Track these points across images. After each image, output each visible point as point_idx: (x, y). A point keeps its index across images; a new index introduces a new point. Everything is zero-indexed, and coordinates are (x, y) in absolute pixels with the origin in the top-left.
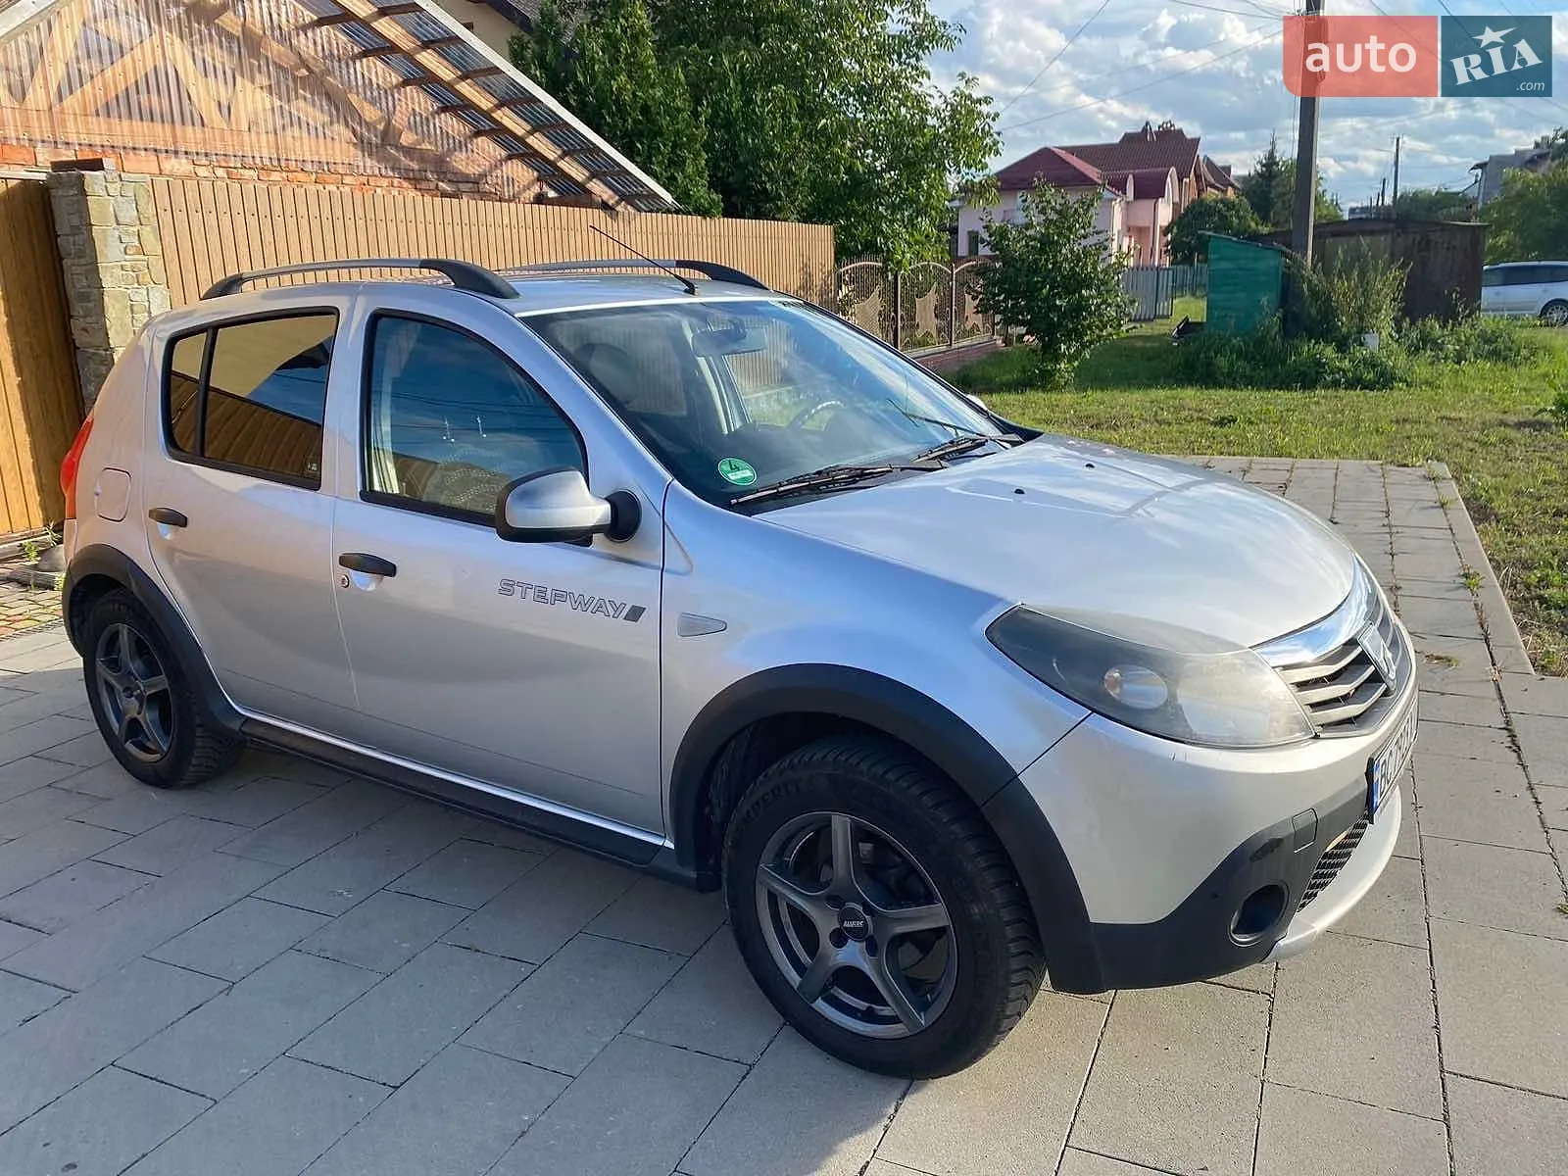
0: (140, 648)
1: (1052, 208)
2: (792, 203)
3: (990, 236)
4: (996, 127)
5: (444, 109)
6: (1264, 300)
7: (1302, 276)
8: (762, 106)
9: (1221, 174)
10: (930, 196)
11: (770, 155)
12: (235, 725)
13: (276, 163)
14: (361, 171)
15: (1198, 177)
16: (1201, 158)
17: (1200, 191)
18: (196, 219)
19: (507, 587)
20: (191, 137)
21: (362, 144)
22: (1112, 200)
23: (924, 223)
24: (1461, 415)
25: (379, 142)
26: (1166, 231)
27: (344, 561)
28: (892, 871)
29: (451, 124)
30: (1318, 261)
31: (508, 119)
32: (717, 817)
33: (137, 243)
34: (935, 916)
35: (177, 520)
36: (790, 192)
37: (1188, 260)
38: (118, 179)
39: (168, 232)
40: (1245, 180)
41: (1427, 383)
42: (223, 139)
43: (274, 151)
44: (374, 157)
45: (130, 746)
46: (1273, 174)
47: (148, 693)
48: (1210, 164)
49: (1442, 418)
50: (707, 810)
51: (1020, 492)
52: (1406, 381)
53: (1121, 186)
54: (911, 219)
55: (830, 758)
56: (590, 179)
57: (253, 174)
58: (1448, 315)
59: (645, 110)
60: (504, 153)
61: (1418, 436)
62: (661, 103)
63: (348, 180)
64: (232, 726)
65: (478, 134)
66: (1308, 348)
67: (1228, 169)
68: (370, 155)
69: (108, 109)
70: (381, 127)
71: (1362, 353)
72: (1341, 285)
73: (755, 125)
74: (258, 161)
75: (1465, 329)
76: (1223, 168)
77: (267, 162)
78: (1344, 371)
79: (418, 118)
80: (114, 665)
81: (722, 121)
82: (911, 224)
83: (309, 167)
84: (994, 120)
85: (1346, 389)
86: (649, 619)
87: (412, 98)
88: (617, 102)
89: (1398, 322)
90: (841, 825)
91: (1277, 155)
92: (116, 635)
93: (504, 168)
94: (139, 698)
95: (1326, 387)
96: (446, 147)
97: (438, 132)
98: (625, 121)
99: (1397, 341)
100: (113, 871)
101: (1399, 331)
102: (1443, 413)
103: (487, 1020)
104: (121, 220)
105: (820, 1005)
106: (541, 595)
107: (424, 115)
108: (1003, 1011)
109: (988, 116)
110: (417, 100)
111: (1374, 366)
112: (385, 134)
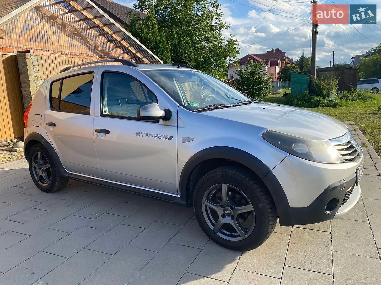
0: (43, 158)
1: (253, 65)
2: (191, 65)
3: (238, 72)
4: (239, 47)
5: (109, 41)
6: (305, 86)
7: (314, 81)
8: (183, 42)
9: (291, 61)
10: (223, 63)
11: (185, 53)
12: (67, 175)
13: (69, 53)
14: (89, 55)
15: (285, 61)
16: (286, 57)
17: (286, 64)
18: (51, 65)
19: (138, 134)
20: (50, 47)
21: (89, 49)
22: (265, 67)
23: (222, 70)
24: (355, 112)
25: (94, 48)
26: (278, 74)
27: (96, 131)
28: (237, 199)
29: (110, 45)
30: (317, 78)
31: (124, 43)
32: (191, 188)
33: (38, 70)
34: (250, 208)
35: (54, 125)
36: (190, 62)
37: (284, 80)
38: (33, 55)
39: (45, 68)
40: (297, 62)
41: (345, 106)
42: (57, 47)
43: (69, 50)
44: (92, 52)
45: (40, 183)
46: (303, 60)
47: (45, 169)
48: (288, 58)
49: (351, 112)
50: (189, 186)
51: (264, 109)
52: (340, 105)
53: (267, 63)
54: (219, 69)
55: (221, 170)
56: (143, 58)
57: (64, 56)
58: (349, 90)
59: (156, 42)
60: (123, 52)
61: (345, 116)
62: (159, 40)
63: (86, 57)
64: (66, 175)
65: (117, 47)
66: (316, 98)
67: (292, 59)
68: (91, 52)
69: (30, 40)
70: (94, 46)
71: (329, 99)
72: (323, 83)
73: (182, 46)
74: (65, 53)
75: (354, 94)
76: (291, 59)
77: (67, 53)
78: (325, 103)
79: (103, 43)
80: (36, 162)
81: (174, 45)
82: (218, 70)
83: (77, 54)
84: (238, 45)
85: (326, 107)
86: (174, 139)
87: (101, 38)
88: (149, 40)
89: (337, 92)
90: (224, 187)
91: (305, 56)
92: (37, 155)
93: (123, 55)
94: (42, 170)
95: (321, 107)
96: (109, 50)
97: (107, 46)
98: (151, 45)
99: (337, 96)
100: (37, 210)
101: (338, 94)
102: (351, 111)
103: (134, 240)
104: (34, 65)
105: (219, 234)
106: (147, 135)
107: (104, 42)
108: (268, 231)
109: (237, 44)
110: (102, 39)
111: (332, 102)
112: (95, 47)
